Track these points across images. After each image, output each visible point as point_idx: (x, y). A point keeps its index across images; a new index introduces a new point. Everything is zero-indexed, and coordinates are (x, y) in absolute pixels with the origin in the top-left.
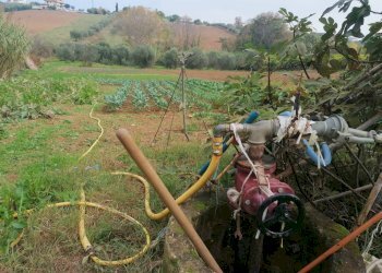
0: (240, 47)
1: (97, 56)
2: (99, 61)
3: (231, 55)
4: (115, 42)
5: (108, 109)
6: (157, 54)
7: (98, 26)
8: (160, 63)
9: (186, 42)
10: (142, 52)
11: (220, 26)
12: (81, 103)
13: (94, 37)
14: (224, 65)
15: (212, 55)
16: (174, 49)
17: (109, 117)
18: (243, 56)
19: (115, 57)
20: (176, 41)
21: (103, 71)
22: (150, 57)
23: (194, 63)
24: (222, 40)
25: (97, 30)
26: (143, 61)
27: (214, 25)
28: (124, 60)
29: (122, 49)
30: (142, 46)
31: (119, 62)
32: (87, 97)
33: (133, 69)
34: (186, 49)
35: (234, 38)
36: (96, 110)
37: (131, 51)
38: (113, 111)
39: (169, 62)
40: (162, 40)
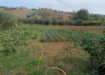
0: (75, 19)
1: (34, 22)
2: (35, 23)
3: (72, 21)
4: (39, 18)
5: (42, 41)
6: (51, 21)
7: (34, 14)
8: (52, 24)
9: (59, 18)
10: (47, 21)
11: (69, 13)
12: (34, 39)
13: (33, 17)
14: (70, 24)
15: (67, 21)
16: (55, 20)
17: (43, 44)
18: (76, 21)
19: (39, 22)
20: (56, 17)
21: (36, 27)
22: (49, 22)
23: (61, 24)
24: (69, 17)
25: (34, 15)
26: (47, 23)
28: (41, 23)
29: (41, 20)
30: (47, 19)
31: (40, 24)
32: (36, 37)
33: (44, 26)
34: (59, 19)
35: (73, 16)
36: (39, 42)
37: (44, 21)
38: (44, 42)
39: (54, 24)
40: (52, 17)
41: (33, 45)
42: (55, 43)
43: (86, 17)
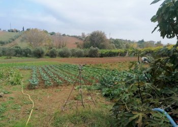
0: (86, 46)
1: (14, 53)
2: (15, 56)
3: (82, 50)
4: (24, 46)
5: (30, 87)
6: (46, 51)
7: (14, 38)
8: (47, 55)
9: (60, 45)
10: (38, 50)
11: (75, 37)
12: (15, 84)
13: (12, 44)
14: (79, 55)
15: (73, 50)
16: (53, 48)
17: (32, 92)
18: (87, 51)
19: (24, 53)
20: (55, 44)
21: (17, 61)
22: (43, 53)
23: (65, 55)
24: (76, 43)
25: (13, 40)
26: (39, 55)
27: (72, 36)
28: (28, 54)
29: (27, 49)
30: (38, 48)
31: (26, 56)
32: (18, 81)
33: (33, 59)
34: (59, 48)
35: (82, 42)
36: (24, 89)
37: (32, 50)
38: (34, 88)
39: (52, 55)
40: (47, 44)
41: (12, 95)
42: (55, 89)
43: (102, 44)
